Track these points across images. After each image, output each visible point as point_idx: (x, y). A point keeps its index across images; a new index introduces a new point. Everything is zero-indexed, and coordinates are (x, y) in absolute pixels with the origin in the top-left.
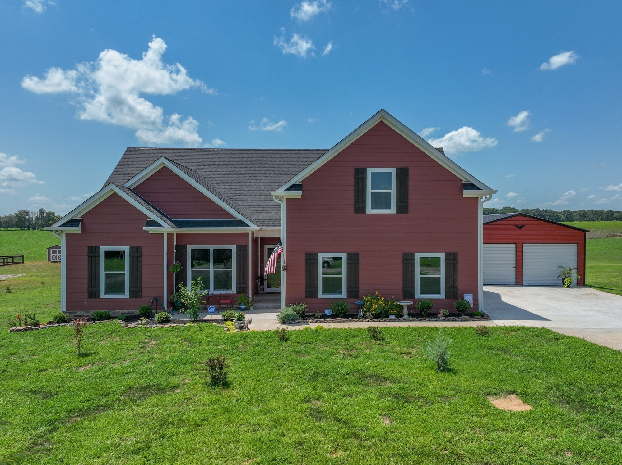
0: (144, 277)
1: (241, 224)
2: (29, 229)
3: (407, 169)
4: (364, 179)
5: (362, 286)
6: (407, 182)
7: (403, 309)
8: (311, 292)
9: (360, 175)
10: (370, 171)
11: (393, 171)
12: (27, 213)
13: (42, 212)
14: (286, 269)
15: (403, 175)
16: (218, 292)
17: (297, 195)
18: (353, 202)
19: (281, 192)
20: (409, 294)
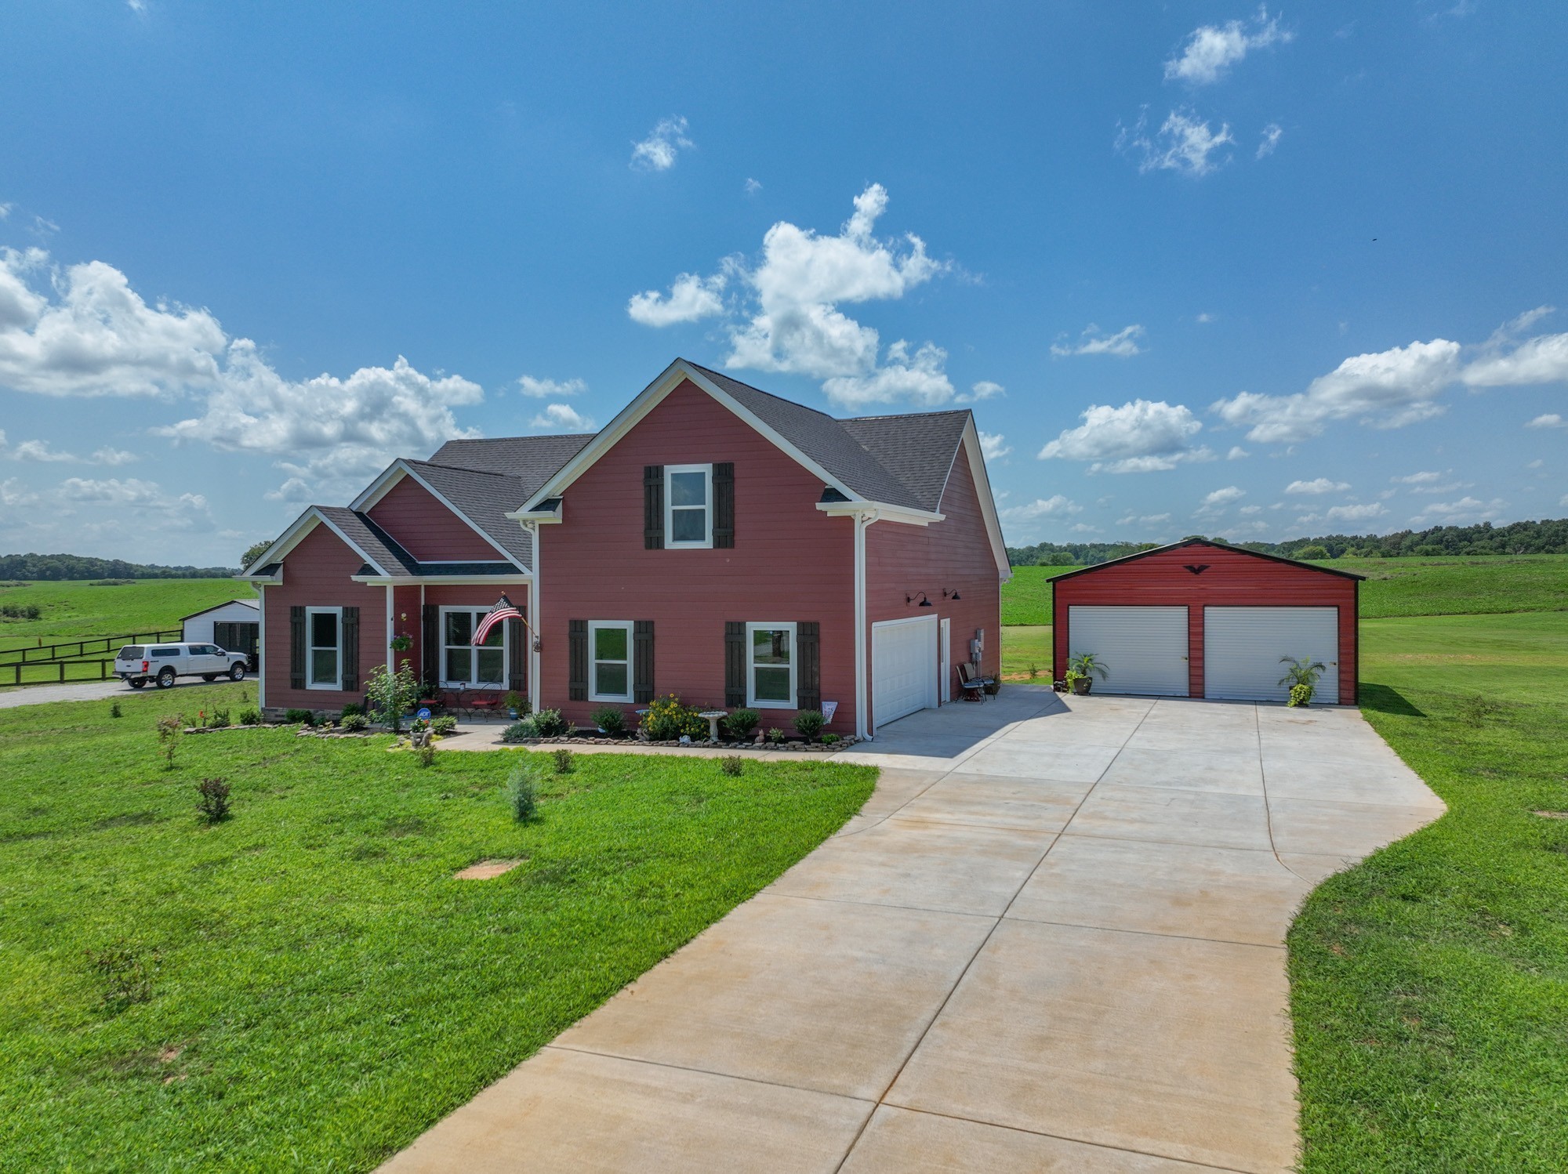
0: (361, 656)
1: (511, 569)
3: (731, 465)
4: (659, 488)
5: (662, 678)
6: (733, 489)
8: (578, 693)
9: (653, 477)
10: (670, 470)
11: (707, 469)
14: (540, 647)
15: (724, 475)
16: (481, 686)
17: (554, 517)
18: (642, 529)
20: (736, 698)
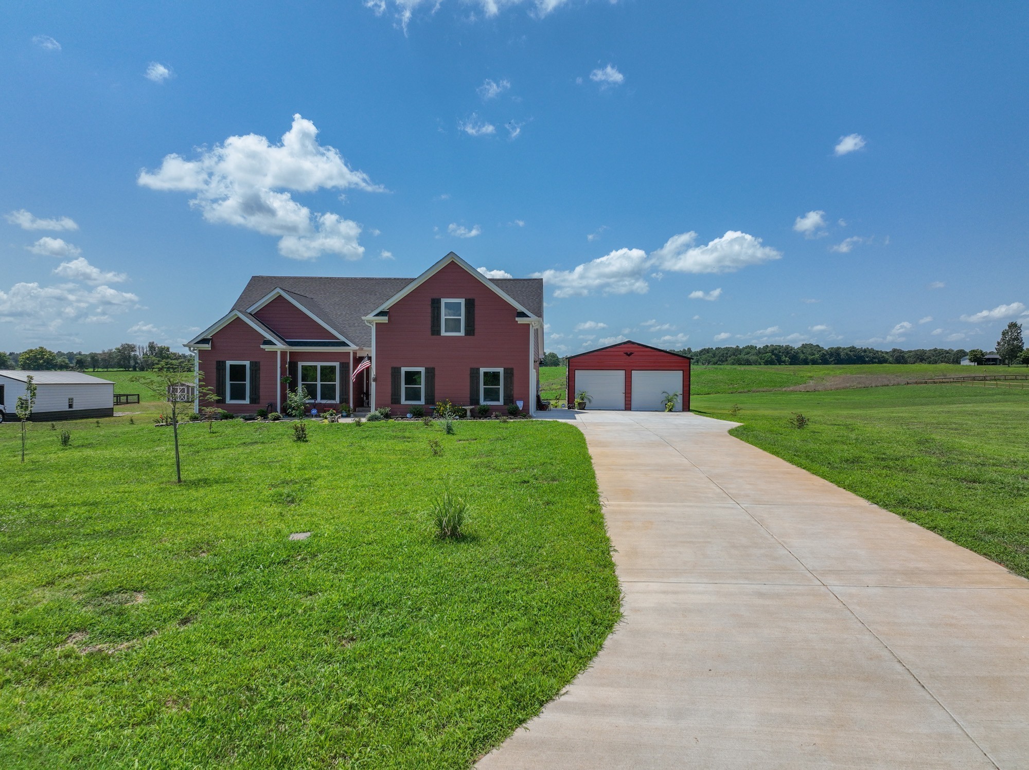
0: (261, 386)
1: (343, 344)
2: (135, 370)
3: (474, 300)
4: (439, 308)
5: (438, 394)
6: (474, 310)
7: (466, 412)
8: (396, 399)
9: (436, 304)
10: (444, 301)
11: (462, 301)
12: (132, 348)
13: (152, 347)
14: (375, 380)
15: (470, 304)
16: (324, 402)
17: (385, 319)
18: (430, 327)
19: (370, 317)
20: (474, 401)
